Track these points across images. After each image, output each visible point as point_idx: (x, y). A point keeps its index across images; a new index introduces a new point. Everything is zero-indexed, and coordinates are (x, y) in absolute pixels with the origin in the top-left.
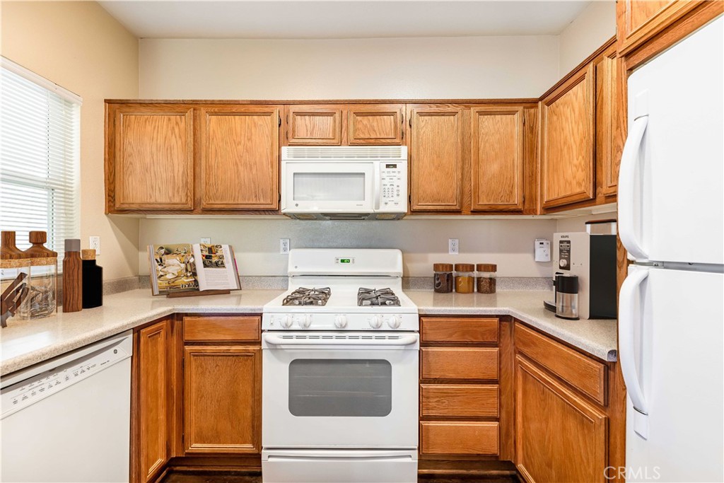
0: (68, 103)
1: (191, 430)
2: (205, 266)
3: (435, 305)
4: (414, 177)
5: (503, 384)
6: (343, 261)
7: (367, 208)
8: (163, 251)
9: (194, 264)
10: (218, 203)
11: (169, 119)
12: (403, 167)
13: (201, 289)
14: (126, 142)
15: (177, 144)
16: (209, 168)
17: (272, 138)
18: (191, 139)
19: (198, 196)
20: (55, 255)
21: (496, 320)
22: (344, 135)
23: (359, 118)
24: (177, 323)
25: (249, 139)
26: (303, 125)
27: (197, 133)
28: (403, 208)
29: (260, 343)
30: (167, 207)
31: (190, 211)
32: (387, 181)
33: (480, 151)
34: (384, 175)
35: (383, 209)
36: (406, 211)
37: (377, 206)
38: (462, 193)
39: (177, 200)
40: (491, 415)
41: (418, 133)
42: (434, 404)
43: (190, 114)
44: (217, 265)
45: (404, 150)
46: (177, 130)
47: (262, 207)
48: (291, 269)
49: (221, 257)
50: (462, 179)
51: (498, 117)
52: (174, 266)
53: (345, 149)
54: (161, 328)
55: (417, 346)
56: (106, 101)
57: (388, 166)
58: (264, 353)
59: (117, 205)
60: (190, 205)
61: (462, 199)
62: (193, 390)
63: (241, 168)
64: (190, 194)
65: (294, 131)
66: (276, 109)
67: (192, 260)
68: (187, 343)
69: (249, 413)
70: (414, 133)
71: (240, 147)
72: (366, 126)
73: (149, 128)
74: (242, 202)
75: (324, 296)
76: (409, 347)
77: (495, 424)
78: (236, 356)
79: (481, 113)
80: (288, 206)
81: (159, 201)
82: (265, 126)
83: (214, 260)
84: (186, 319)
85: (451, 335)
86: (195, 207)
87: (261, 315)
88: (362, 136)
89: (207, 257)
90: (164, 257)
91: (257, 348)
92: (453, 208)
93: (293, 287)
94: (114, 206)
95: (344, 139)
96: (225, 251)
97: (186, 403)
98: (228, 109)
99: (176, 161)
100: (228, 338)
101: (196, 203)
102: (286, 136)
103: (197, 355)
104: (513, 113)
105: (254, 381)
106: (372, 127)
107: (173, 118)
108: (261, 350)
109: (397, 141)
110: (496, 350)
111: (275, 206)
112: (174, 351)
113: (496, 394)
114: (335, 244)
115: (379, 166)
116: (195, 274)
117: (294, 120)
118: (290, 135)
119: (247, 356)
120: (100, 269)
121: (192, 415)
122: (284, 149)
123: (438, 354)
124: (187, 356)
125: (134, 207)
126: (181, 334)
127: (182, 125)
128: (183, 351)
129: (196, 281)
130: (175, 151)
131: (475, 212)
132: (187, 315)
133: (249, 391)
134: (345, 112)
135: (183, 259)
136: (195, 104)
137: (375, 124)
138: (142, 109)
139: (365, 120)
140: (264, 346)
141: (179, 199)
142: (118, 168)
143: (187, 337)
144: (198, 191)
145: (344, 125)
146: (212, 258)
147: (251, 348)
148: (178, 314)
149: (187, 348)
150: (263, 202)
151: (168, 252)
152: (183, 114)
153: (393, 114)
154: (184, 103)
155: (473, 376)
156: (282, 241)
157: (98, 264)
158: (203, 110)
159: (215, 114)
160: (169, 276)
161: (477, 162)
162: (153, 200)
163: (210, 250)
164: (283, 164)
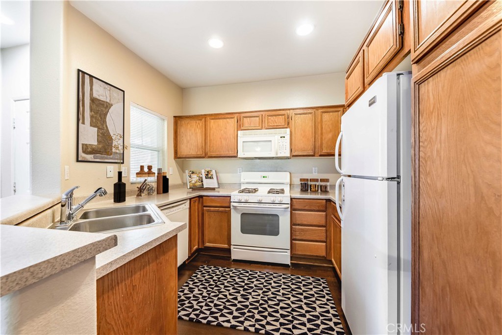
0: (164, 120)
1: (206, 238)
2: (206, 178)
3: (300, 194)
4: (293, 141)
5: (328, 228)
6: (264, 177)
7: (272, 154)
8: (191, 172)
9: (202, 177)
10: (214, 154)
11: (196, 122)
12: (288, 137)
13: (204, 187)
14: (181, 132)
15: (199, 131)
16: (210, 140)
17: (234, 128)
18: (204, 130)
19: (206, 151)
20: (155, 173)
21: (325, 201)
22: (263, 125)
23: (269, 117)
24: (201, 199)
25: (226, 128)
26: (246, 121)
27: (206, 127)
28: (288, 155)
29: (230, 207)
30: (195, 156)
31: (203, 157)
32: (281, 144)
33: (323, 129)
34: (279, 141)
35: (279, 155)
36: (289, 156)
37: (277, 154)
38: (315, 147)
39: (199, 153)
40: (322, 240)
41: (295, 123)
42: (298, 234)
43: (203, 120)
44: (210, 178)
45: (288, 130)
46: (199, 126)
47: (230, 155)
48: (242, 181)
49: (212, 175)
50: (315, 141)
51: (331, 114)
52: (195, 178)
53: (264, 131)
54: (196, 200)
55: (289, 209)
56: (174, 117)
57: (281, 137)
58: (232, 210)
59: (178, 156)
60: (204, 155)
61: (315, 150)
62: (207, 224)
63: (222, 140)
64: (204, 151)
65: (243, 124)
66: (236, 116)
67: (201, 176)
68: (205, 207)
69: (226, 233)
70: (293, 123)
71: (222, 132)
72: (272, 121)
73: (189, 126)
74: (223, 153)
75: (255, 190)
76: (286, 210)
77: (324, 244)
78: (222, 212)
79: (323, 112)
80: (241, 154)
81: (193, 154)
82: (232, 123)
83: (209, 176)
84: (204, 198)
85: (305, 206)
86: (205, 156)
87: (230, 197)
88: (271, 125)
89: (207, 175)
90: (191, 175)
91: (229, 209)
92: (311, 154)
93: (243, 187)
94: (177, 156)
95: (264, 126)
96: (213, 172)
97: (204, 228)
98: (217, 117)
99: (198, 138)
100: (219, 205)
101: (206, 154)
102: (240, 127)
103: (208, 211)
104: (338, 111)
105: (228, 221)
106: (275, 120)
107: (197, 122)
108: (230, 210)
109: (285, 126)
110: (324, 213)
111: (236, 155)
112: (200, 209)
113: (324, 231)
114: (261, 170)
115: (277, 137)
116: (202, 181)
117: (243, 120)
118: (241, 126)
119: (225, 212)
120: (168, 179)
121: (206, 232)
122: (239, 132)
123: (299, 214)
124: (205, 211)
125: (184, 156)
126: (202, 203)
127: (201, 124)
128: (203, 209)
129: (202, 184)
130: (198, 135)
131: (321, 155)
132: (204, 196)
133: (226, 225)
134: (263, 115)
135: (198, 176)
136: (205, 115)
137: (276, 119)
138: (187, 119)
139: (272, 118)
140: (232, 207)
141: (200, 153)
142: (178, 142)
143: (204, 204)
144: (206, 149)
145: (263, 120)
146: (208, 176)
147: (227, 209)
148: (201, 196)
149: (205, 208)
150: (231, 153)
151: (193, 173)
152: (201, 120)
153: (284, 115)
154: (201, 115)
155: (315, 224)
156: (239, 169)
157: (167, 177)
158: (208, 118)
159: (213, 119)
160: (193, 182)
161: (322, 134)
162: (190, 154)
163: (208, 172)
164: (238, 137)
